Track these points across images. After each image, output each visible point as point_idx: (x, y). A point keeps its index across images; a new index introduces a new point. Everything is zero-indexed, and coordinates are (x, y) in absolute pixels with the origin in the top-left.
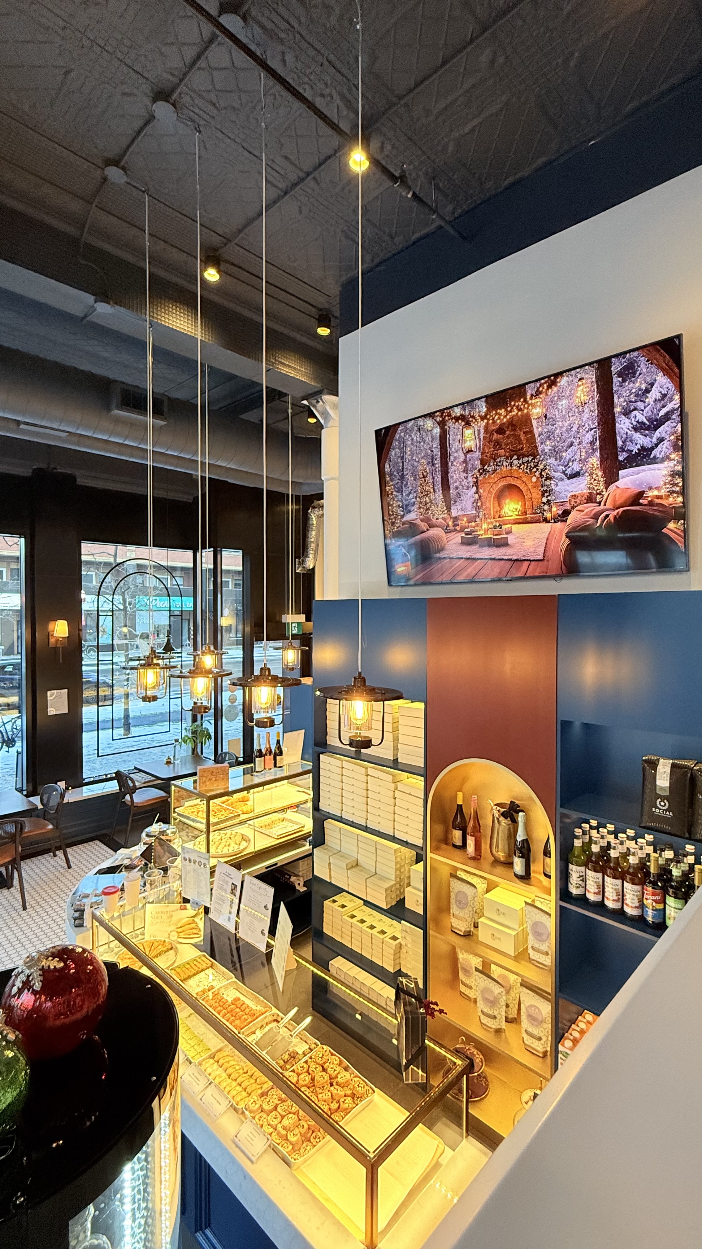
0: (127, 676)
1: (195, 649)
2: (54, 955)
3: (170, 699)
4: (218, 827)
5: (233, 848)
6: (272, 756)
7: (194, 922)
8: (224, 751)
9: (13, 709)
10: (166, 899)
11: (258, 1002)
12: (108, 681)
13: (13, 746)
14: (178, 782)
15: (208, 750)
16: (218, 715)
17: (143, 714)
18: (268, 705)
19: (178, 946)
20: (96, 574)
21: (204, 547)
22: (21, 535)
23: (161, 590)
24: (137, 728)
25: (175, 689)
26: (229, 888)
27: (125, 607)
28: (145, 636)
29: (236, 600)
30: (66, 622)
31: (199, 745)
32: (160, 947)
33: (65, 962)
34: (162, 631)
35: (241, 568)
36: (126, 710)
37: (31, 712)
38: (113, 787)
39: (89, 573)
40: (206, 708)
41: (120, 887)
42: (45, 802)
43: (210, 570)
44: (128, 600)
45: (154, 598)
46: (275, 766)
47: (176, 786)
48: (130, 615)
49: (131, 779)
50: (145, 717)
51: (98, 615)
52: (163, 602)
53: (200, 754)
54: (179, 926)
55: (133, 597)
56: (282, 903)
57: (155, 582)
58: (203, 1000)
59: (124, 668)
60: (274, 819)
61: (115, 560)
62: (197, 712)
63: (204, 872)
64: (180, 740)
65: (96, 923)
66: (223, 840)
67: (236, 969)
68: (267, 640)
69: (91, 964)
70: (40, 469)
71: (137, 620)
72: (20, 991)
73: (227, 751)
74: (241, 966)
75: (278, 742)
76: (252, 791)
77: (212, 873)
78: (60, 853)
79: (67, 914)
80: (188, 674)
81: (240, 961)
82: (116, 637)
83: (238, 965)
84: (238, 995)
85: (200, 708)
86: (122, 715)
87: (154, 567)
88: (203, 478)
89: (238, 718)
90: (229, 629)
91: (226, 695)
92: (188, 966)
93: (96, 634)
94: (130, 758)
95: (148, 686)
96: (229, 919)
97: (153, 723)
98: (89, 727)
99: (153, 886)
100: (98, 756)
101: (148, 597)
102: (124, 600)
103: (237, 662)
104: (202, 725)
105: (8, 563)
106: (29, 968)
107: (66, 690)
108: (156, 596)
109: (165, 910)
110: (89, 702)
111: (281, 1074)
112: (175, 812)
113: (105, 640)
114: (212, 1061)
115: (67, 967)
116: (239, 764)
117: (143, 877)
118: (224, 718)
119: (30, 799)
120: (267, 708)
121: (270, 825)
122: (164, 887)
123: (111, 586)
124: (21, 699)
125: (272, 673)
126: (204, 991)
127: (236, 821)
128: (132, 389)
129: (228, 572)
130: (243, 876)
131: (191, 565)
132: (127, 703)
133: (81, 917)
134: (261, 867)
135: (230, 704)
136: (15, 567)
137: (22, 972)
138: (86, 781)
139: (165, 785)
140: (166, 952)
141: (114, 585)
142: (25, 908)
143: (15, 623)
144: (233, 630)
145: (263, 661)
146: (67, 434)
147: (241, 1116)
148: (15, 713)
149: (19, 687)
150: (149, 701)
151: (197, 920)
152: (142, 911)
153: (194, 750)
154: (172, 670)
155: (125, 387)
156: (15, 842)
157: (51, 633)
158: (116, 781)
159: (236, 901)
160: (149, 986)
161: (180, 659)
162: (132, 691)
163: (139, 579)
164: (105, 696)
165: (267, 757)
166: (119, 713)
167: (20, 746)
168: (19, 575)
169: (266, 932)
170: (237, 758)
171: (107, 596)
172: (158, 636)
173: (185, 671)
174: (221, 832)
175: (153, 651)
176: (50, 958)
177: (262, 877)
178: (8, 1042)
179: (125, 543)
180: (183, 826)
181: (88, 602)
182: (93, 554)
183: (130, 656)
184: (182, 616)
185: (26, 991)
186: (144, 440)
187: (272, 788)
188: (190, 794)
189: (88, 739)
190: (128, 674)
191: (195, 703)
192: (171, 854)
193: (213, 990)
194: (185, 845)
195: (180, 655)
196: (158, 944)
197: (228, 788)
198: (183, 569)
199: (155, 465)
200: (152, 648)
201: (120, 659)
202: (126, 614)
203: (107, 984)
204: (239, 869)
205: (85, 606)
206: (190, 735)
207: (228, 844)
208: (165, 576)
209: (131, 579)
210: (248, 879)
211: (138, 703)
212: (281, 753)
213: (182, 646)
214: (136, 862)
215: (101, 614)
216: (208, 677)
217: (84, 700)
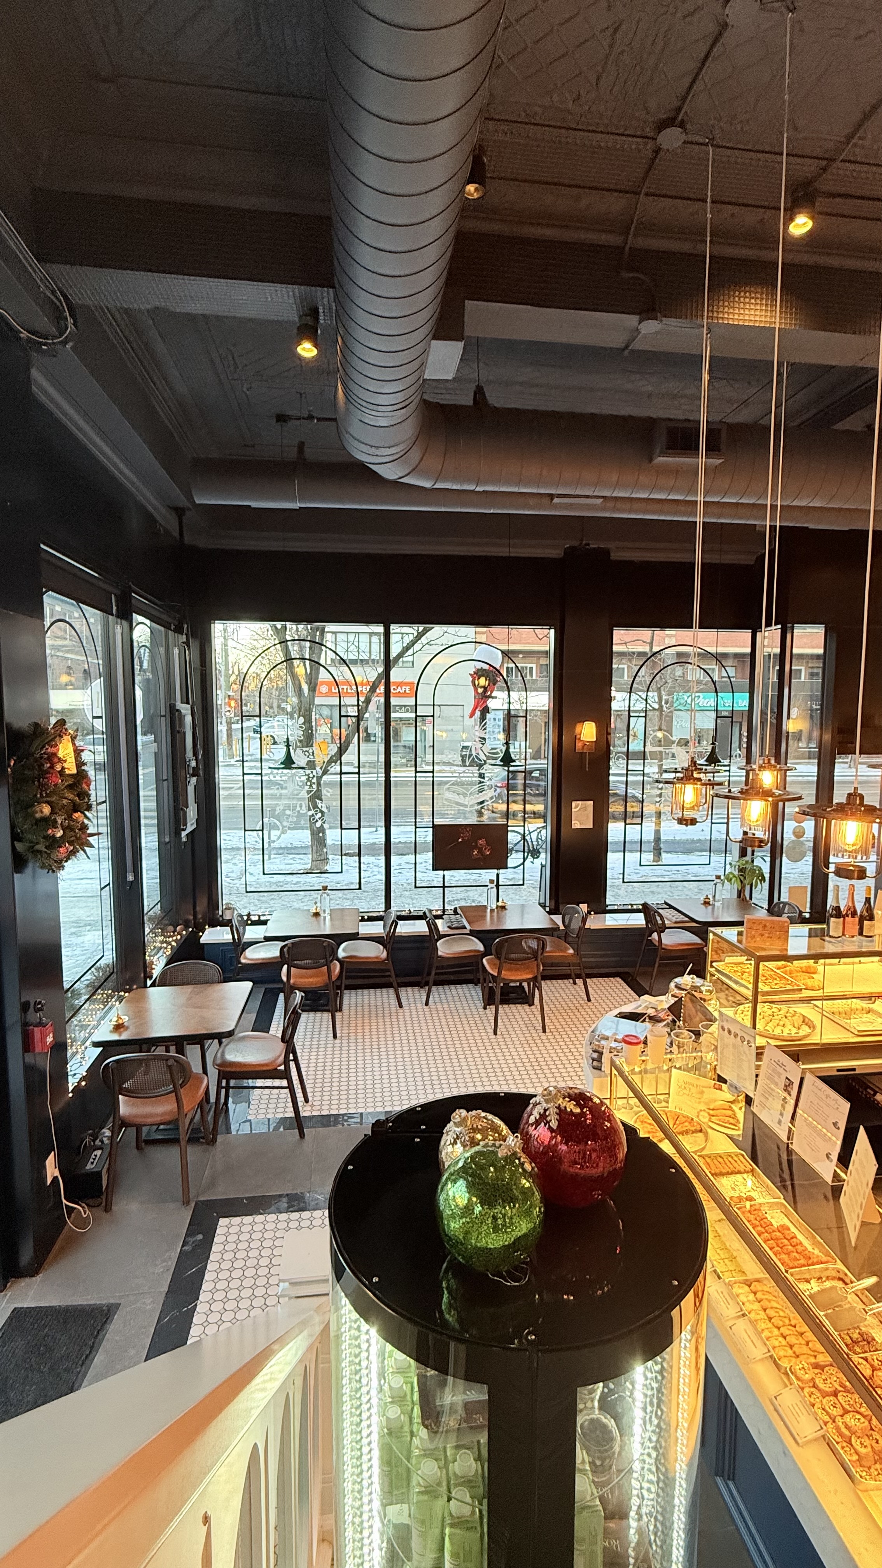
0: (660, 792)
1: (749, 761)
2: (572, 1097)
3: (712, 823)
4: (769, 998)
5: (789, 1031)
6: (857, 919)
7: (731, 1109)
8: (782, 900)
9: (539, 818)
10: (696, 1069)
11: (815, 1243)
12: (637, 795)
13: (538, 857)
14: (718, 930)
15: (760, 895)
16: (776, 851)
17: (677, 838)
18: (858, 847)
19: (709, 1131)
20: (628, 667)
21: (768, 624)
22: (551, 625)
23: (705, 684)
24: (669, 855)
25: (718, 811)
26: (782, 1082)
27: (661, 706)
28: (684, 743)
29: (811, 696)
30: (594, 724)
31: (748, 888)
32: (687, 1124)
33: (582, 1110)
34: (705, 737)
35: (821, 651)
36: (658, 832)
37: (555, 822)
38: (638, 920)
39: (620, 666)
40: (761, 841)
41: (642, 1038)
42: (567, 923)
43: (775, 655)
44: (664, 697)
45: (697, 694)
46: (861, 933)
47: (715, 934)
48: (666, 716)
49: (661, 916)
50: (679, 842)
51: (630, 716)
52: (707, 700)
53: (748, 898)
54: (711, 1107)
55: (670, 693)
56: (862, 1127)
57: (700, 675)
58: (738, 1209)
59: (657, 781)
60: (853, 1006)
61: (651, 648)
62: (748, 844)
63: (747, 1052)
64: (722, 878)
65: (614, 1072)
66: (776, 1017)
67: (785, 1187)
68: (860, 753)
69: (609, 1121)
70: (572, 548)
71: (675, 723)
72: (537, 1123)
73: (787, 900)
74: (793, 1185)
75: (868, 900)
76: (822, 961)
77: (759, 1055)
78: (579, 982)
79: (586, 1051)
80: (739, 795)
81: (792, 1179)
82: (648, 744)
83: (789, 1183)
84: (786, 1222)
85: (753, 839)
86: (652, 838)
87: (699, 654)
88: (773, 528)
89: (805, 858)
90: (798, 736)
91: (789, 826)
92: (720, 1160)
93: (626, 738)
94: (659, 890)
95: (685, 805)
96: (780, 1122)
97: (688, 852)
98: (615, 847)
99: (681, 1050)
100: (624, 882)
101: (688, 694)
102: (660, 698)
103: (809, 782)
104: (753, 862)
105: (539, 658)
106: (547, 1101)
107: (592, 802)
108: (700, 691)
109: (695, 1082)
110: (616, 819)
111: (847, 1355)
112: (712, 966)
113: (636, 746)
114: (747, 1288)
115: (583, 1114)
116: (804, 921)
117: (669, 1034)
118: (784, 855)
119: (552, 916)
120: (856, 851)
121: (848, 1014)
122: (694, 1054)
123: (645, 681)
124: (546, 808)
125: (865, 803)
126: (740, 1198)
127: (796, 996)
128: (680, 425)
129: (801, 656)
130: (804, 1071)
131: (748, 650)
132: (658, 824)
133: (599, 1060)
134: (832, 1066)
135: (793, 838)
136: (545, 663)
137: (539, 1103)
138: (609, 908)
139: (701, 929)
140: (693, 1132)
141: (648, 679)
142: (544, 1031)
143: (543, 724)
144: (804, 738)
145: (852, 783)
146: (602, 500)
147: (783, 1376)
148: (540, 823)
149: (545, 794)
150: (686, 825)
151: (735, 1107)
152: (667, 1074)
153: (740, 893)
154: (716, 787)
155: (671, 424)
156: (536, 960)
157: (578, 737)
158: (642, 914)
159: (792, 1102)
160: (673, 1171)
161: (727, 774)
162: (665, 809)
163: (679, 671)
164: (633, 812)
165: (849, 919)
166: (649, 835)
167: (544, 858)
168: (548, 672)
169: (835, 1157)
170: (801, 912)
171: (640, 693)
172: (699, 743)
173: (735, 790)
174: (774, 1006)
175: (694, 763)
176: (567, 1099)
177: (833, 1082)
178: (524, 1170)
179: (663, 626)
180: (721, 987)
181: (619, 701)
182: (626, 643)
183: (664, 767)
184: (732, 717)
185: (543, 1124)
186: (693, 490)
187: (853, 963)
188: (733, 948)
189: (613, 859)
190: (661, 789)
191: (745, 833)
192: (705, 1016)
193: (753, 1203)
194: (723, 1010)
195: (727, 768)
196: (684, 1119)
197: (787, 950)
198: (736, 656)
199: (706, 520)
200: (692, 758)
201: (652, 769)
202: (661, 715)
203: (626, 1150)
204: (797, 1060)
205: (615, 706)
206: (736, 873)
207: (781, 1023)
208: (712, 666)
209: (669, 671)
210: (809, 1078)
211: (671, 825)
212: (871, 918)
213: (731, 756)
214: (662, 1015)
215: (632, 714)
216: (767, 800)
217: (610, 815)
